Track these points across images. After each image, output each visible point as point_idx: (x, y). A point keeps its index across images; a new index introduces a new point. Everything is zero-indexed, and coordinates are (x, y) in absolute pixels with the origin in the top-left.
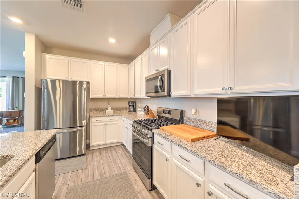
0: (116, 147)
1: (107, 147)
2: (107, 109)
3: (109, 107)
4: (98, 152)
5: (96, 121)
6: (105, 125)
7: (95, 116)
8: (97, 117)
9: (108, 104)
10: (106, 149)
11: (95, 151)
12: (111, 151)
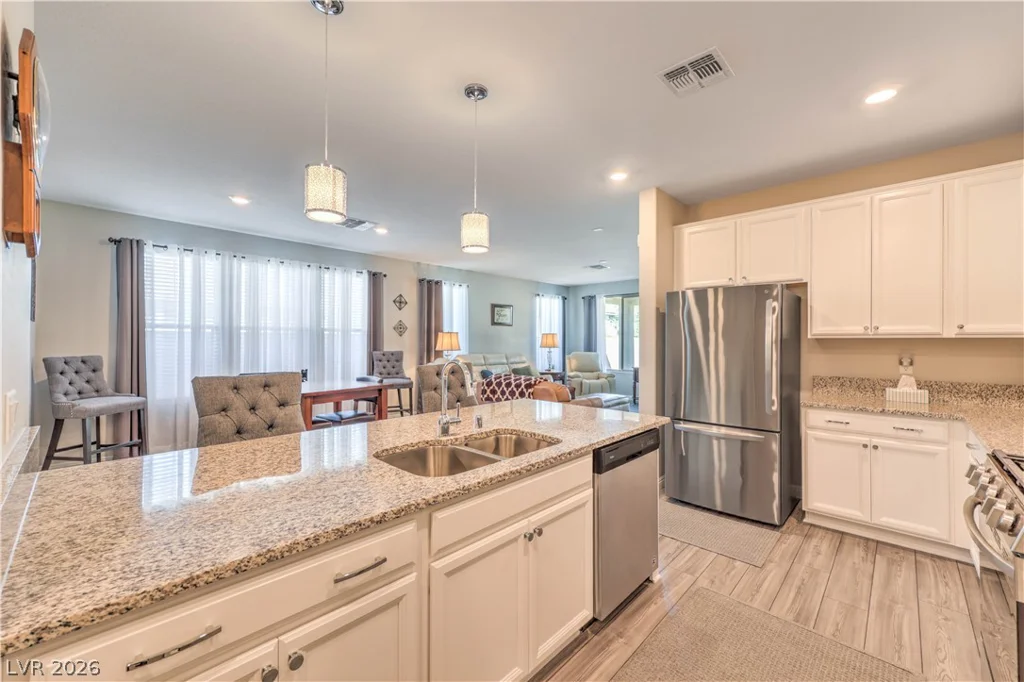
0: (928, 561)
1: (878, 542)
2: (895, 385)
3: (901, 375)
4: (832, 540)
5: (825, 425)
6: (865, 446)
7: (821, 404)
8: (827, 407)
9: (901, 363)
10: (873, 547)
11: (821, 533)
12: (891, 563)
